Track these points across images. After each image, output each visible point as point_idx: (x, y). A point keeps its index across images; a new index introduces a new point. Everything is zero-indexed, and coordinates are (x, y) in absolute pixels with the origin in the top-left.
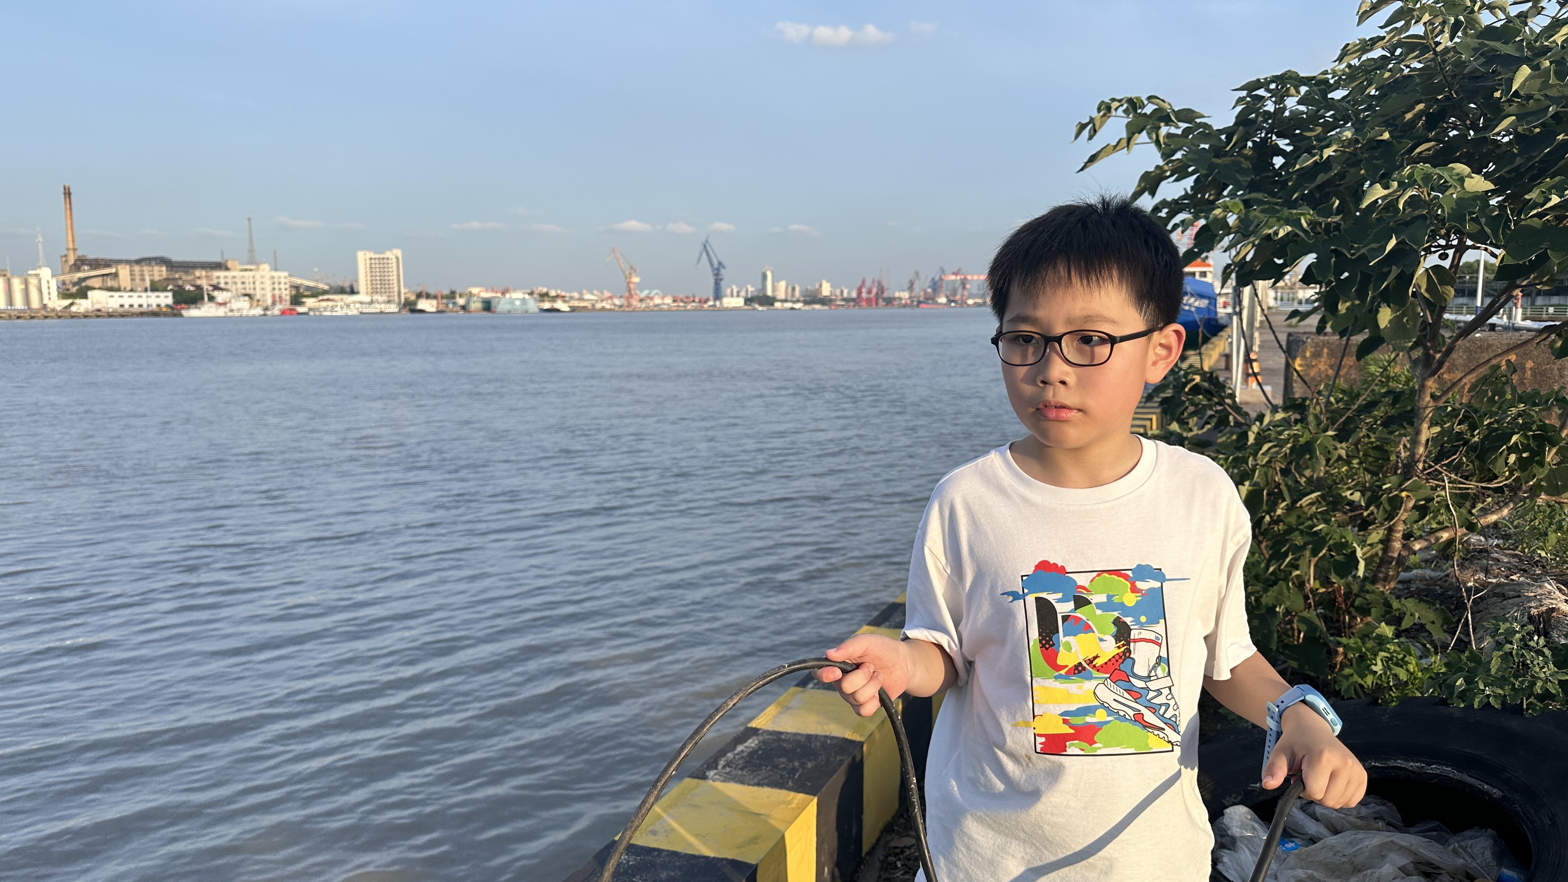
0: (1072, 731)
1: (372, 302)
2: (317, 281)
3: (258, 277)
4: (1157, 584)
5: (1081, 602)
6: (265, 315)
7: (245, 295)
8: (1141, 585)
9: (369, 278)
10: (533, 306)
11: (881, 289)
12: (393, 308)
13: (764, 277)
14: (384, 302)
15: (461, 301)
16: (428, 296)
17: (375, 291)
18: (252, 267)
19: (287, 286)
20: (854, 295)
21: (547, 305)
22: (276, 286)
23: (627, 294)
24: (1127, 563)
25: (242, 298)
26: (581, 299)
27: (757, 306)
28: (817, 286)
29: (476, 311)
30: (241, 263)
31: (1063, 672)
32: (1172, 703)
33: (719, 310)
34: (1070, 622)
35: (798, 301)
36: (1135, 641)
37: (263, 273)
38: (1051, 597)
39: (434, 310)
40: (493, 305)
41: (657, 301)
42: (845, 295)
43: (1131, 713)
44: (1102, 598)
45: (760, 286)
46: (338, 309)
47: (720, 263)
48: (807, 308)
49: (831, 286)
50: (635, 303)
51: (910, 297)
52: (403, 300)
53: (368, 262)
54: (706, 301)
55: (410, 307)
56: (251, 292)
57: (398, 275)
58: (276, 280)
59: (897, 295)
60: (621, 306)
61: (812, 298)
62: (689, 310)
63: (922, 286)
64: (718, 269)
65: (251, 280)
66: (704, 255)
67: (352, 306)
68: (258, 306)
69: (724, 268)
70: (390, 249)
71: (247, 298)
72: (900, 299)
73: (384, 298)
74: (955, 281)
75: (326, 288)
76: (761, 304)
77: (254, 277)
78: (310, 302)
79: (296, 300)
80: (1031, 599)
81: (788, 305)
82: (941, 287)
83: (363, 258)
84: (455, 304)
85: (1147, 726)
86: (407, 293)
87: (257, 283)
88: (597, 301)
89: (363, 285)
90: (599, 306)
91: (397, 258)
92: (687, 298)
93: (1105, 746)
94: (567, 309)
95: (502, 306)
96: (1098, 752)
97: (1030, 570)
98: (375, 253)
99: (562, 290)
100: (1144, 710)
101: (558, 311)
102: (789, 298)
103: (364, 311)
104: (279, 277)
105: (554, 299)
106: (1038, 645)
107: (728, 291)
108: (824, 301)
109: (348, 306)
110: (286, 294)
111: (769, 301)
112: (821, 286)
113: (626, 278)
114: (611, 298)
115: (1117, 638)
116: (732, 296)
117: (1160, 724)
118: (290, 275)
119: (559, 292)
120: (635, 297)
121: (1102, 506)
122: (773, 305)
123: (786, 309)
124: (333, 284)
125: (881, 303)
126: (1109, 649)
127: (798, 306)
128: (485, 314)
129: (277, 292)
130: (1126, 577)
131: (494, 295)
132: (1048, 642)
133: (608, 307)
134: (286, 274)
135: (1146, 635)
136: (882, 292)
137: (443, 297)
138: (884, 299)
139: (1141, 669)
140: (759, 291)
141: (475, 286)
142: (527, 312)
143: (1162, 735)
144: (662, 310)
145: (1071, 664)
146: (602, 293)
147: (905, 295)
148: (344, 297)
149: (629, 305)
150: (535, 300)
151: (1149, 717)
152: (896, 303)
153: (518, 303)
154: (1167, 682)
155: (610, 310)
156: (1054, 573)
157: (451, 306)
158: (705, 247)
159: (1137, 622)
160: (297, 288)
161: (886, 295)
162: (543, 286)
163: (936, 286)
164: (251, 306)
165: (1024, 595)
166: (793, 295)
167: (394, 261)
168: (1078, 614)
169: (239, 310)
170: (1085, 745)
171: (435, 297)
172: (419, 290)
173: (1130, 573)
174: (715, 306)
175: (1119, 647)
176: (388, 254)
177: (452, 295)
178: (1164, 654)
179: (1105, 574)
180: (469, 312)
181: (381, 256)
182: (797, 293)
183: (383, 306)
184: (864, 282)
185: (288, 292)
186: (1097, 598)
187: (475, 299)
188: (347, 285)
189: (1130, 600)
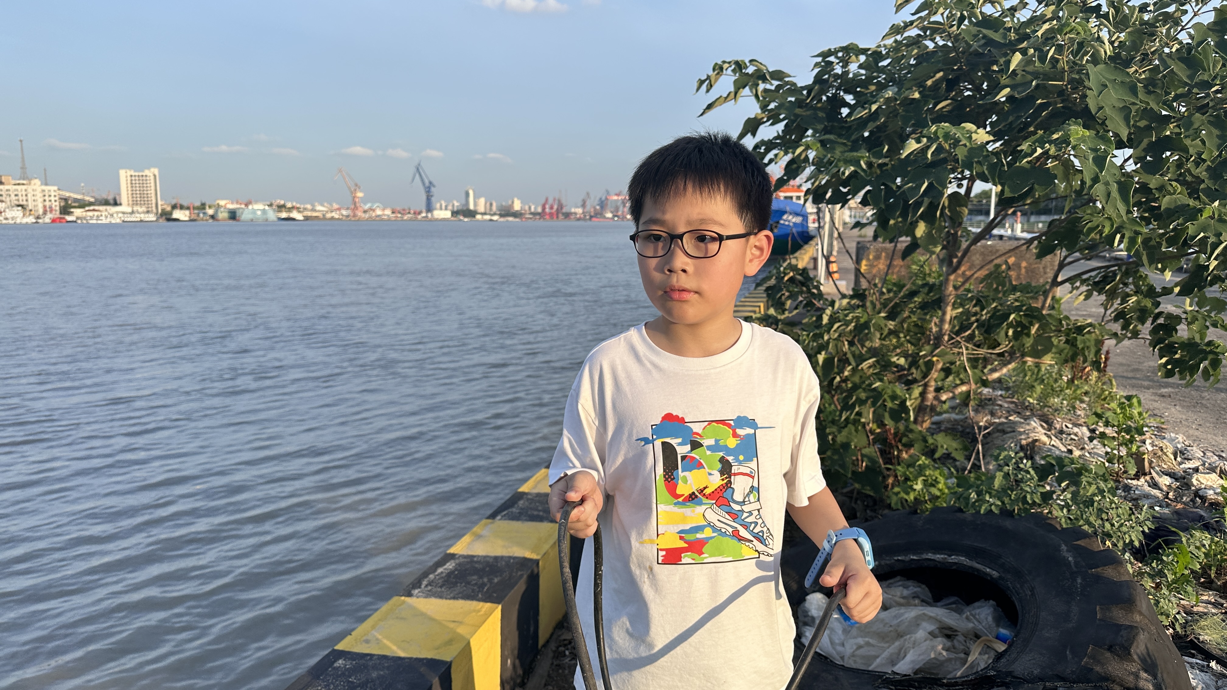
0: (686, 545)
1: (133, 212)
2: (83, 194)
3: (30, 190)
4: (751, 431)
5: (696, 445)
6: (37, 222)
7: (18, 206)
8: (740, 432)
9: (130, 192)
10: (272, 215)
11: (561, 206)
12: (152, 217)
13: (467, 194)
14: (144, 213)
15: (210, 212)
16: (182, 207)
17: (135, 203)
18: (24, 182)
19: (57, 198)
20: (539, 210)
21: (284, 215)
22: (47, 198)
23: (353, 207)
24: (730, 415)
25: (16, 208)
26: (313, 210)
27: (462, 218)
28: (510, 202)
29: (224, 220)
30: (13, 179)
31: (680, 500)
32: (760, 521)
33: (431, 220)
34: (688, 460)
35: (495, 214)
36: (735, 474)
37: (34, 187)
38: (674, 442)
39: (187, 219)
40: (238, 215)
41: (379, 212)
42: (533, 210)
43: (731, 530)
44: (711, 442)
45: (463, 202)
46: (103, 218)
47: (430, 183)
48: (502, 219)
49: (522, 203)
50: (360, 214)
51: (583, 213)
52: (160, 211)
53: (129, 178)
54: (420, 213)
55: (167, 216)
56: (25, 203)
57: (156, 190)
58: (47, 193)
59: (573, 210)
60: (348, 216)
61: (507, 212)
62: (406, 220)
63: (592, 204)
64: (429, 188)
65: (24, 193)
66: (417, 176)
67: (115, 215)
68: (30, 215)
69: (434, 186)
70: (149, 168)
71: (20, 208)
72: (576, 214)
73: (144, 209)
74: (617, 201)
75: (92, 200)
76: (465, 216)
77: (26, 190)
78: (78, 212)
79: (65, 210)
80: (658, 443)
81: (487, 217)
82: (607, 205)
83: (124, 175)
84: (204, 213)
85: (741, 539)
86: (163, 205)
87: (29, 195)
88: (327, 212)
89: (124, 198)
90: (329, 215)
91: (155, 176)
92: (404, 210)
93: (710, 556)
94: (302, 218)
95: (246, 215)
96: (705, 561)
97: (658, 421)
98: (135, 171)
99: (297, 203)
100: (740, 528)
101: (294, 219)
102: (488, 211)
103: (126, 219)
104: (49, 191)
105: (290, 210)
106: (663, 479)
107: (438, 205)
108: (516, 215)
109: (112, 215)
110: (56, 206)
111: (472, 214)
112: (513, 202)
113: (352, 193)
114: (339, 209)
115: (722, 473)
116: (441, 209)
117: (750, 537)
118: (59, 189)
119: (294, 204)
120: (360, 209)
121: (712, 371)
122: (474, 217)
123: (485, 221)
124: (99, 197)
125: (561, 217)
126: (716, 481)
127: (495, 218)
128: (231, 222)
129: (47, 204)
130: (729, 426)
131: (238, 206)
132: (670, 477)
133: (337, 216)
134: (56, 188)
135: (743, 470)
136: (562, 208)
137: (194, 208)
138: (563, 214)
139: (738, 497)
140: (463, 205)
141: (222, 199)
142: (267, 220)
143: (751, 546)
144: (382, 220)
145: (687, 494)
146: (331, 205)
147: (580, 211)
148: (108, 208)
149: (355, 216)
150: (274, 210)
151: (743, 533)
152: (572, 217)
153: (259, 213)
154: (757, 506)
155: (338, 219)
156: (676, 423)
157: (201, 215)
158: (418, 169)
159: (737, 460)
160: (66, 200)
161: (564, 210)
162: (281, 199)
163: (603, 204)
164: (24, 215)
165: (653, 440)
166: (491, 209)
167: (152, 178)
168: (693, 455)
169: (13, 218)
170: (695, 556)
171: (188, 208)
172: (174, 202)
173: (732, 422)
174: (427, 217)
175: (723, 480)
176: (147, 172)
177: (203, 206)
178: (756, 485)
179: (714, 424)
180: (217, 220)
181: (140, 174)
182: (494, 208)
183: (142, 216)
184: (547, 200)
185: (57, 203)
186: (708, 442)
187: (222, 209)
188: (110, 198)
189: (732, 443)
